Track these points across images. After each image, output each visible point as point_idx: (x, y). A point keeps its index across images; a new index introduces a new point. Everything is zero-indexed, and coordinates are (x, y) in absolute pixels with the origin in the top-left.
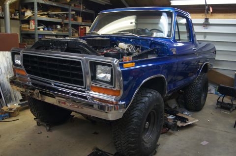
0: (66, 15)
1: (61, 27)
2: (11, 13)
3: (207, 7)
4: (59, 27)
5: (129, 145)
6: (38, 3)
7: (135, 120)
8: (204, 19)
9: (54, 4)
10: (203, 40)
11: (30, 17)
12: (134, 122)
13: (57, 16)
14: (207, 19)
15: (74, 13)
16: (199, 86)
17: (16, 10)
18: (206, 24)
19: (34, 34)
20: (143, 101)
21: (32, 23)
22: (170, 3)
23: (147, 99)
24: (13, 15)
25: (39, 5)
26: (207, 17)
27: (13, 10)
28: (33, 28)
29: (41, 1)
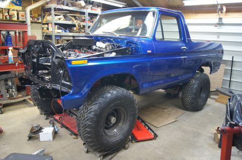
3: (219, 7)
8: (218, 19)
9: (71, 9)
10: (217, 40)
14: (220, 19)
17: (39, 15)
18: (220, 24)
19: (51, 36)
21: (50, 26)
23: (109, 94)
24: (36, 19)
25: (55, 9)
26: (221, 17)
27: (36, 15)
28: (51, 30)
29: (58, 7)
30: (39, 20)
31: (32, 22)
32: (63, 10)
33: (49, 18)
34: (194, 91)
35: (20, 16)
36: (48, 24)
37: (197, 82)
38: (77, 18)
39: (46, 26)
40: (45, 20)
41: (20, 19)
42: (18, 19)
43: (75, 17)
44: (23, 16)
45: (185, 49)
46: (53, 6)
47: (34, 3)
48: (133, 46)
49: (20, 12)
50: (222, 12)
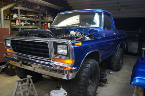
0: (37, 17)
1: (35, 24)
2: (4, 16)
4: (33, 23)
5: (80, 95)
6: (21, 10)
7: (83, 79)
9: (30, 10)
11: (16, 18)
12: (82, 80)
13: (32, 17)
15: (42, 15)
16: (118, 56)
17: (7, 14)
20: (87, 66)
21: (17, 22)
23: (89, 65)
24: (6, 17)
28: (18, 24)
29: (23, 8)
30: (8, 17)
31: (5, 19)
46: (19, 8)
47: (4, 7)
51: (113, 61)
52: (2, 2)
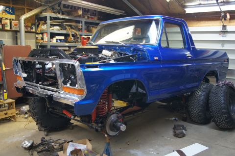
2: (26, 27)
3: (223, 14)
6: (51, 17)
8: (222, 27)
9: (67, 17)
10: (221, 48)
14: (224, 26)
17: (32, 24)
18: (224, 32)
21: (45, 36)
22: (185, 11)
25: (51, 19)
26: (225, 24)
27: (30, 24)
28: (46, 40)
29: (54, 15)
30: (32, 29)
31: (26, 32)
32: (58, 19)
33: (43, 27)
34: (201, 103)
35: (13, 25)
36: (42, 34)
37: (203, 93)
38: (73, 27)
39: (41, 35)
40: (39, 29)
41: (13, 29)
42: (11, 28)
43: (70, 26)
44: (16, 25)
45: (190, 56)
46: (48, 14)
47: (27, 12)
48: (140, 53)
49: (13, 21)
50: (225, 20)
51: (192, 107)
52: (24, 6)
